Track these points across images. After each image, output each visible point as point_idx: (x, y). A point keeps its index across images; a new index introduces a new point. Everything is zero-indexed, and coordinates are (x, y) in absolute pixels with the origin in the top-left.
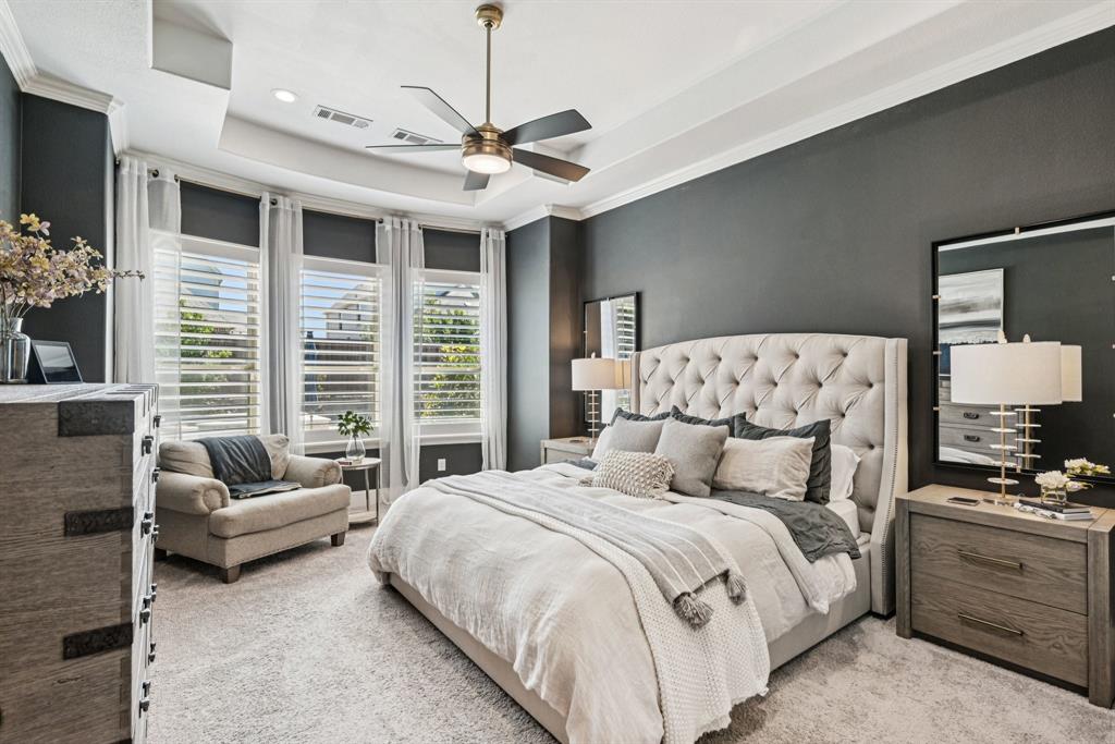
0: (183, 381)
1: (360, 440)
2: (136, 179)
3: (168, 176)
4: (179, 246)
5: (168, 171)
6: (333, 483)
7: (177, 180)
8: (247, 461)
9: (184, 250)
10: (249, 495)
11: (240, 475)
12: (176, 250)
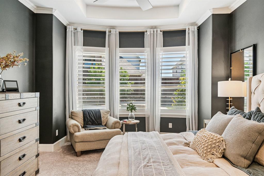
0: (83, 92)
1: (133, 113)
2: (70, 32)
3: (79, 29)
4: (82, 50)
5: (79, 27)
6: (118, 128)
7: (82, 30)
8: (94, 117)
9: (84, 51)
10: (89, 129)
11: (91, 122)
12: (81, 51)
